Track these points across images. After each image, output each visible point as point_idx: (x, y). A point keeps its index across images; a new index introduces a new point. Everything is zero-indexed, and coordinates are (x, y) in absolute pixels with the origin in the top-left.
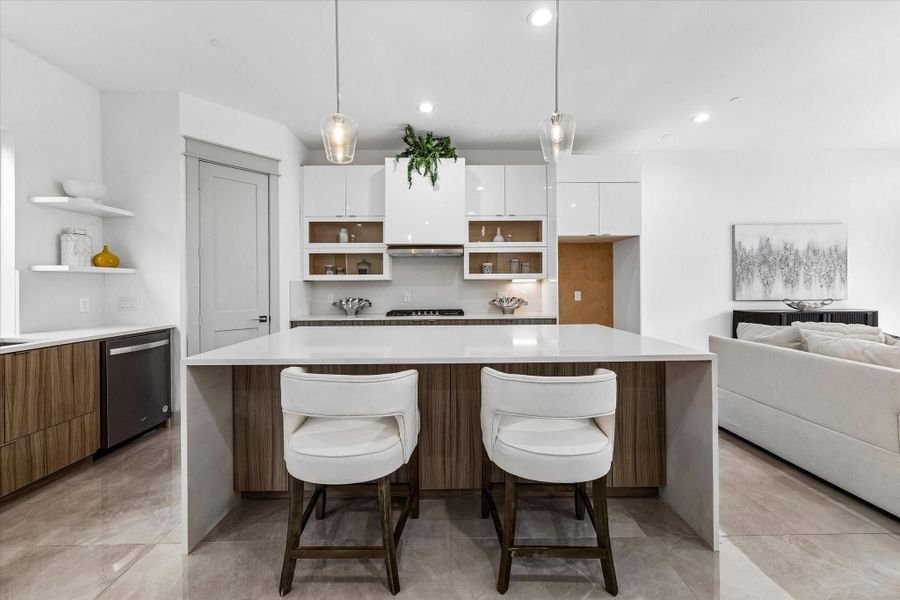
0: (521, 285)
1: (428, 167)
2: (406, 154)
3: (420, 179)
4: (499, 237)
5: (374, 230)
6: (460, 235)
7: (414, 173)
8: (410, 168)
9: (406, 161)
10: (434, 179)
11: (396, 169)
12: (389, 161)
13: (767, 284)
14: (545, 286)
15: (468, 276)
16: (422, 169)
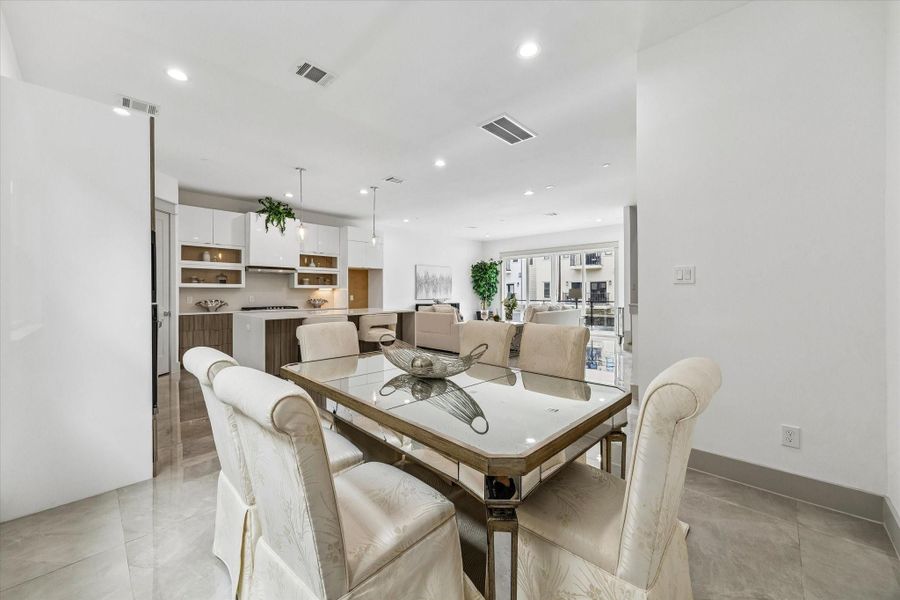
0: (323, 292)
1: (279, 222)
2: (263, 211)
3: (274, 228)
4: (313, 264)
5: (235, 255)
6: (295, 263)
7: (269, 225)
8: (267, 221)
9: (264, 216)
10: (283, 230)
11: (257, 221)
12: (253, 215)
13: (427, 292)
14: (336, 292)
15: (297, 286)
16: (275, 223)
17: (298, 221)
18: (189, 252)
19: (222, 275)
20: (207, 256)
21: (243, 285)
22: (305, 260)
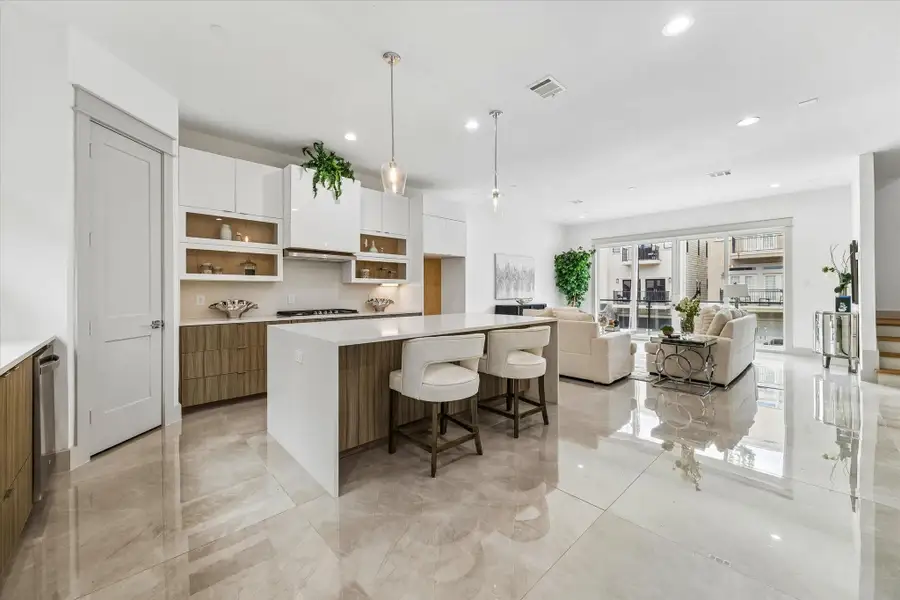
0: (387, 288)
1: (332, 182)
2: (310, 165)
3: (325, 191)
4: (374, 249)
5: (268, 231)
6: (354, 246)
7: (319, 185)
8: (316, 180)
9: (312, 171)
10: (337, 194)
11: (302, 178)
12: (295, 169)
13: (508, 290)
14: (402, 289)
15: (354, 280)
16: (327, 183)
17: (358, 183)
18: (198, 223)
19: (249, 262)
20: (226, 231)
21: (279, 277)
22: (367, 242)
